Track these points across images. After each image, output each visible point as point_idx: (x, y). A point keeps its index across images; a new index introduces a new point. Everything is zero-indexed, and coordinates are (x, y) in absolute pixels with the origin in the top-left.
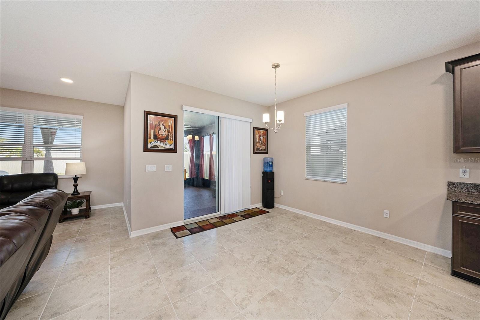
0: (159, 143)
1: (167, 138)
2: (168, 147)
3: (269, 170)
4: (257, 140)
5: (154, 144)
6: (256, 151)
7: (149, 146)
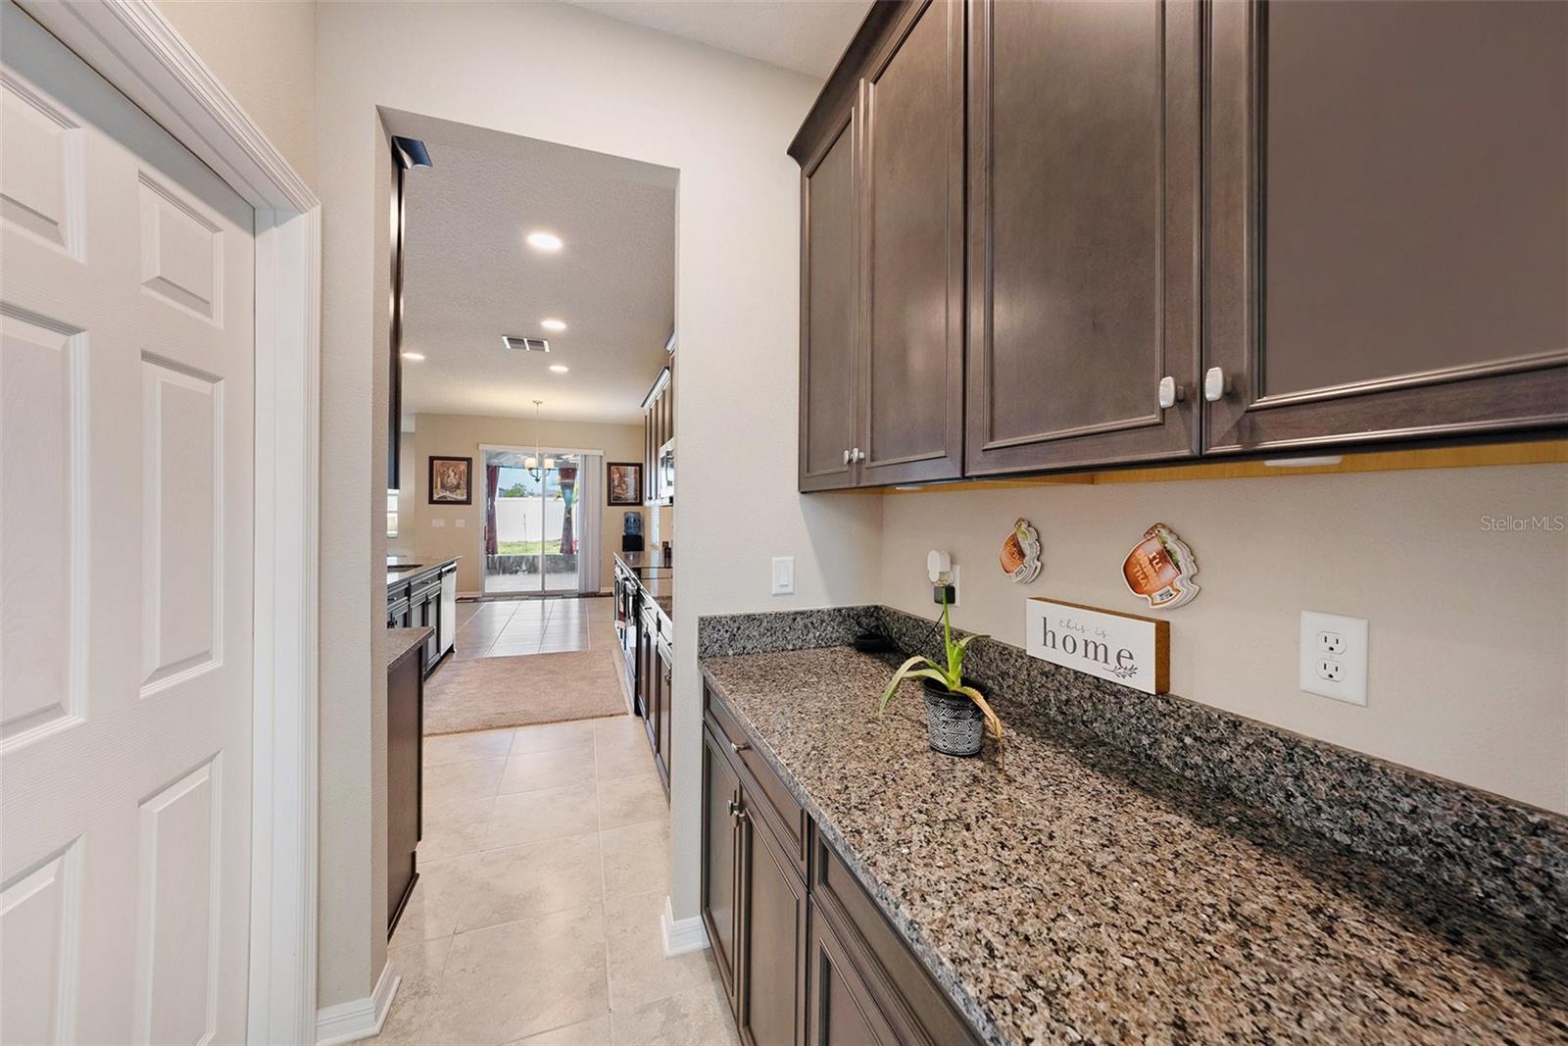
0: (448, 494)
1: (458, 487)
2: (460, 498)
3: (633, 531)
4: (616, 483)
5: (442, 494)
6: (614, 500)
7: (435, 497)
